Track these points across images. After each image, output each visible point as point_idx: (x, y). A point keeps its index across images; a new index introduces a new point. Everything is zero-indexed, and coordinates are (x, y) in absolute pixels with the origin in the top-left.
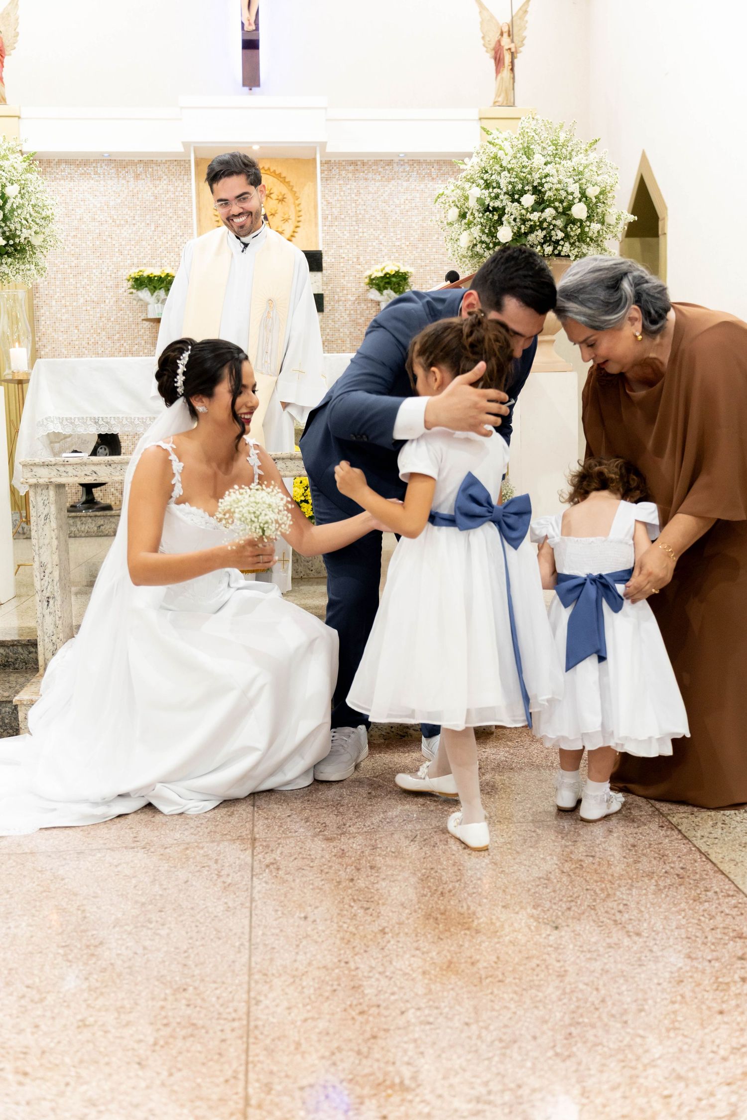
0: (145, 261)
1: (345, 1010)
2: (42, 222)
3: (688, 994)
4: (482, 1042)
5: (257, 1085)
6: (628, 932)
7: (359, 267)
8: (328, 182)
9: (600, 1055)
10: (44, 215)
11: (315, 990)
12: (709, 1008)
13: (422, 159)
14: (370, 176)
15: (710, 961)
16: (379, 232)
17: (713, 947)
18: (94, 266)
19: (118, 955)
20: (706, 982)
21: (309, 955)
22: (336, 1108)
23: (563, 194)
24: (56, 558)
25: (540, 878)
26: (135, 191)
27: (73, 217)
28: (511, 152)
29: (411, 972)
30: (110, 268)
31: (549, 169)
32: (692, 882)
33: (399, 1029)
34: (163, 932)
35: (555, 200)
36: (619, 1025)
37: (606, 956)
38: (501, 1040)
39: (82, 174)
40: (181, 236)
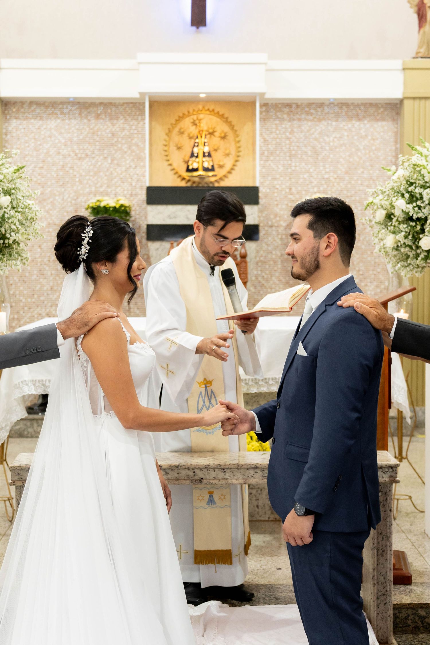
0: (101, 190)
2: (28, 223)
7: (291, 197)
8: (266, 122)
13: (350, 102)
14: (303, 116)
16: (310, 166)
18: (57, 193)
26: (95, 129)
27: (41, 151)
30: (71, 196)
39: (50, 114)
40: (134, 168)
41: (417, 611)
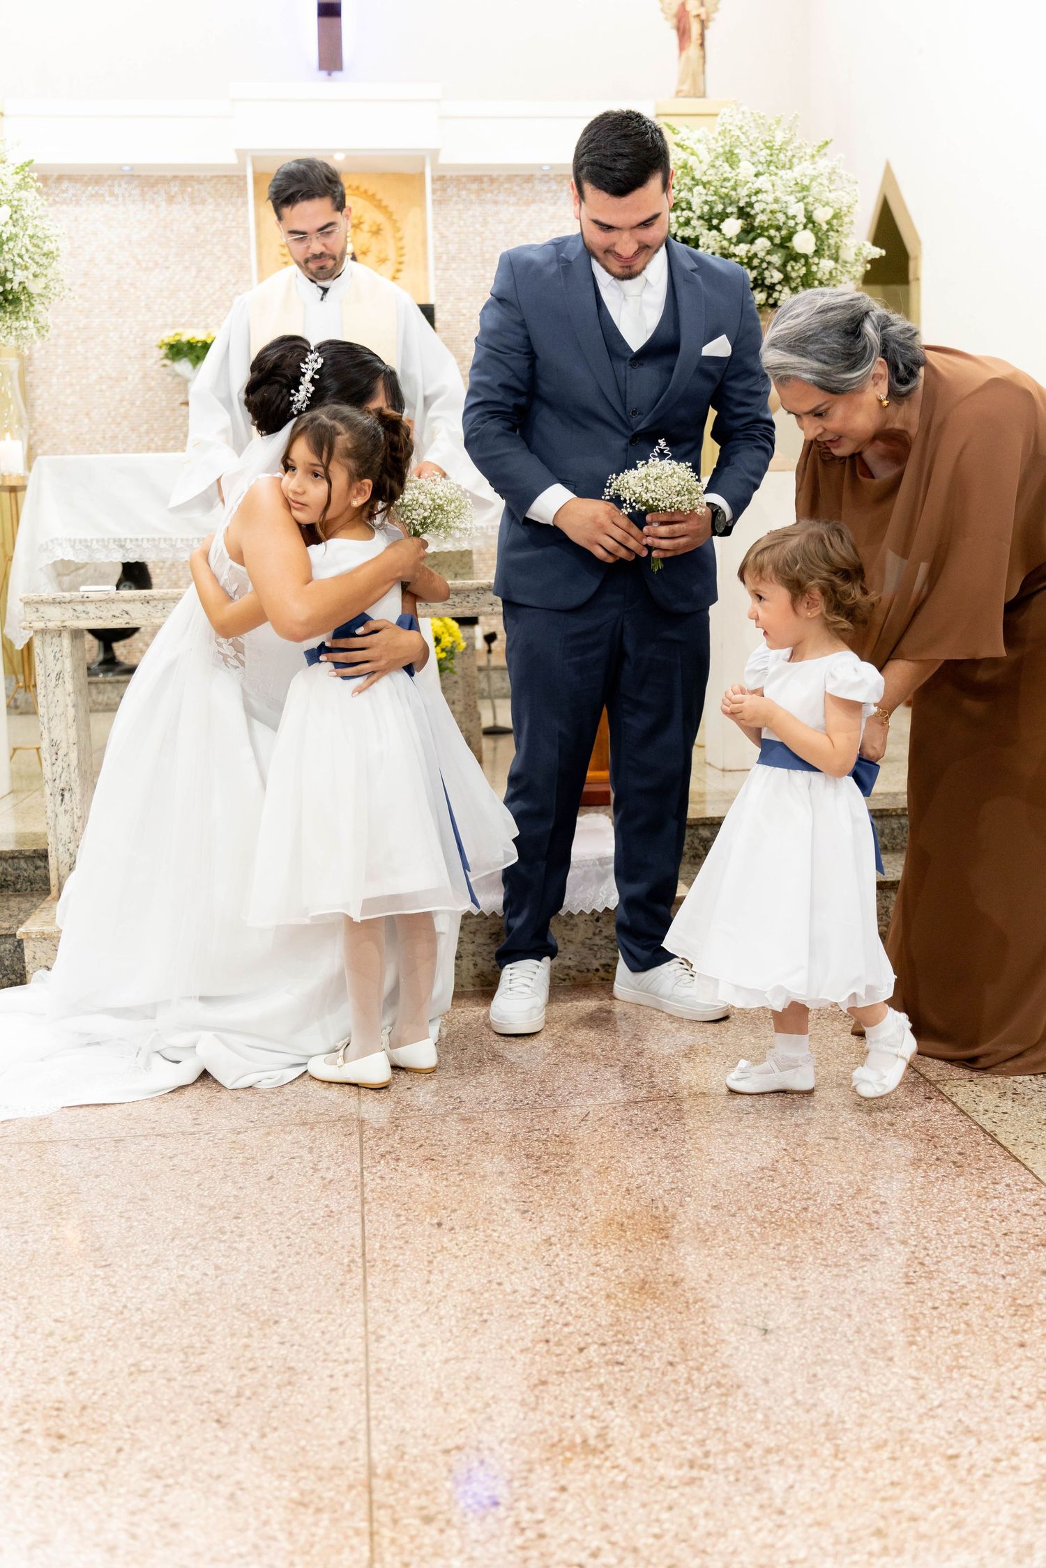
0: (183, 320)
1: (501, 1347)
2: (44, 261)
3: (976, 1321)
4: (693, 1387)
5: (384, 1448)
6: (888, 1239)
8: (442, 206)
9: (858, 1402)
10: (45, 250)
11: (457, 1321)
12: (1005, 1339)
14: (501, 197)
15: (1004, 1277)
17: (1007, 1258)
18: (112, 327)
19: (180, 1276)
20: (1000, 1305)
21: (446, 1275)
22: (495, 1477)
23: (781, 218)
24: (72, 733)
25: (763, 1169)
26: (168, 220)
27: (82, 257)
28: (707, 158)
29: (590, 1296)
30: (134, 331)
31: (762, 183)
32: (974, 1171)
33: (577, 1371)
34: (242, 1246)
35: (771, 226)
36: (881, 1363)
37: (860, 1271)
38: (719, 1385)
39: (92, 196)
40: (234, 284)
41: (697, 829)
